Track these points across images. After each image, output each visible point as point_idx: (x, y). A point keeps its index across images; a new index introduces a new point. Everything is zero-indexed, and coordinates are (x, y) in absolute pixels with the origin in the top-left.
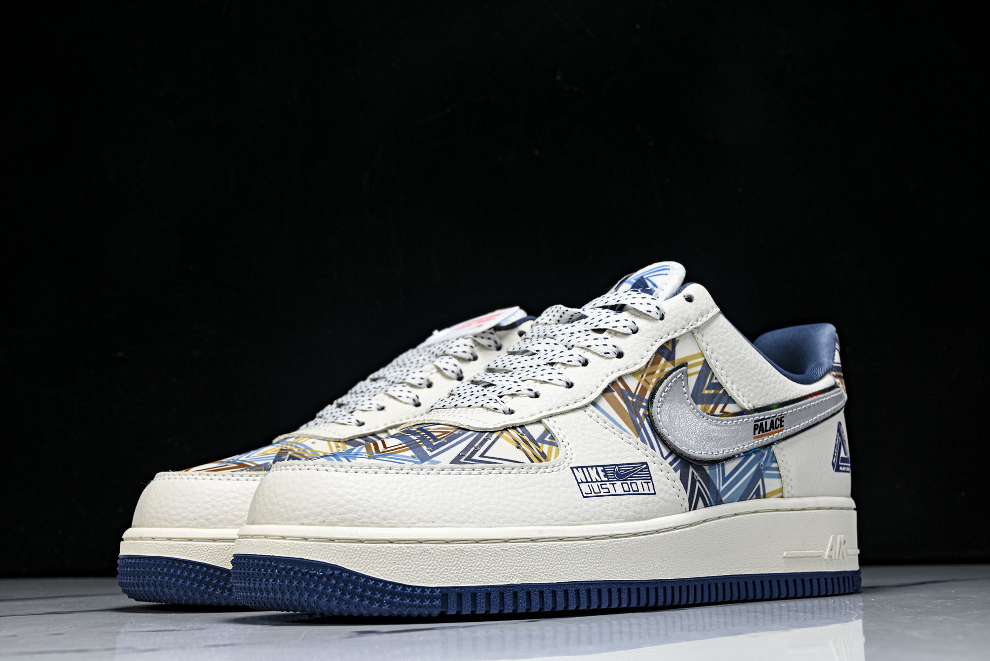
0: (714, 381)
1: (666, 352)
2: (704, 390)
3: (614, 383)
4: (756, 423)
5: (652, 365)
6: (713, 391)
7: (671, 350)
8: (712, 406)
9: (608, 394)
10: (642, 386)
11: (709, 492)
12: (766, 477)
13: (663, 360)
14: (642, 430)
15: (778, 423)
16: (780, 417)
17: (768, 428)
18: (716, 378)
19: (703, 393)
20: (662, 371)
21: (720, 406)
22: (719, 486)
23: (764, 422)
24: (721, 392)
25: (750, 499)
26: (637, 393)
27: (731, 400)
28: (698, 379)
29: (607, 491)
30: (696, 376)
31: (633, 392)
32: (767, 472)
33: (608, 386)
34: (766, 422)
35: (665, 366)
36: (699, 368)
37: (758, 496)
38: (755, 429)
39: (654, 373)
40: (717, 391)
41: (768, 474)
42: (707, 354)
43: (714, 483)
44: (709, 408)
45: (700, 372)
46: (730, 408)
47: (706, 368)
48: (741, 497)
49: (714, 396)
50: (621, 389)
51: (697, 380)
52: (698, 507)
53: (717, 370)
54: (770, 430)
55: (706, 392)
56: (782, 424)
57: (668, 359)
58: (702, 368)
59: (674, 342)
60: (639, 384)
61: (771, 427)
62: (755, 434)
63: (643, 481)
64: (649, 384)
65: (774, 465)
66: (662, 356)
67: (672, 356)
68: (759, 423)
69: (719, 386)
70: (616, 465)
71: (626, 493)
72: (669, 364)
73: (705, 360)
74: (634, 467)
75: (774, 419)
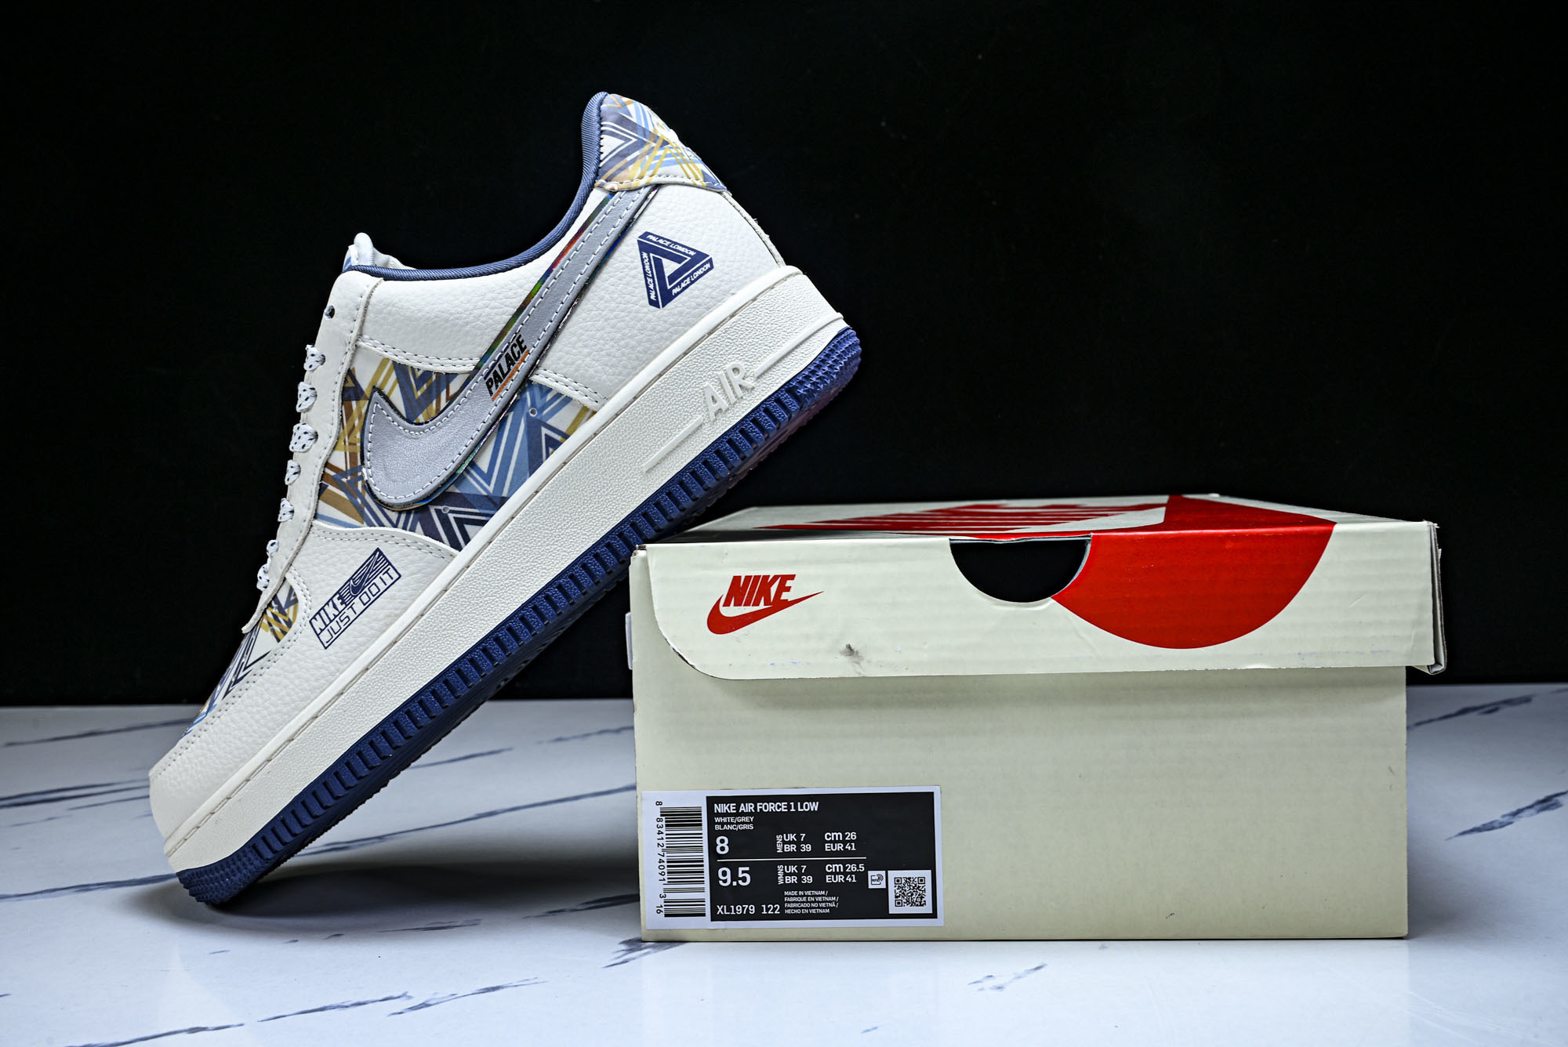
0: (419, 374)
1: (351, 393)
2: (415, 392)
3: (324, 476)
4: (488, 378)
5: (347, 419)
6: (425, 386)
7: (354, 386)
8: (434, 402)
9: (324, 495)
10: (350, 454)
11: (475, 508)
12: (547, 420)
13: (354, 403)
14: (366, 510)
15: (516, 349)
16: (515, 342)
17: (505, 370)
18: (419, 370)
19: (416, 397)
20: (360, 418)
21: (443, 395)
22: (485, 489)
23: (497, 368)
24: (434, 377)
25: (548, 456)
26: (349, 468)
27: (450, 376)
28: (402, 388)
29: (347, 619)
30: (397, 389)
31: (344, 469)
32: (545, 412)
33: (321, 485)
34: (500, 366)
35: (359, 408)
36: (394, 376)
37: (554, 444)
38: (489, 387)
39: (354, 426)
40: (430, 382)
41: (547, 413)
42: (390, 355)
43: (474, 495)
44: (431, 409)
45: (398, 379)
46: (454, 387)
47: (401, 369)
48: (530, 468)
49: (429, 389)
50: (332, 477)
51: (401, 390)
52: (470, 535)
53: (412, 363)
54: (509, 370)
55: (419, 393)
56: (523, 346)
57: (358, 399)
58: (397, 375)
59: (350, 373)
60: (346, 454)
61: (509, 366)
62: (491, 393)
63: (381, 575)
64: (355, 444)
65: (549, 397)
66: (350, 400)
67: (359, 391)
68: (491, 376)
69: (427, 374)
70: (349, 580)
71: (367, 605)
72: (361, 402)
73: (394, 363)
74: (368, 565)
75: (509, 351)
